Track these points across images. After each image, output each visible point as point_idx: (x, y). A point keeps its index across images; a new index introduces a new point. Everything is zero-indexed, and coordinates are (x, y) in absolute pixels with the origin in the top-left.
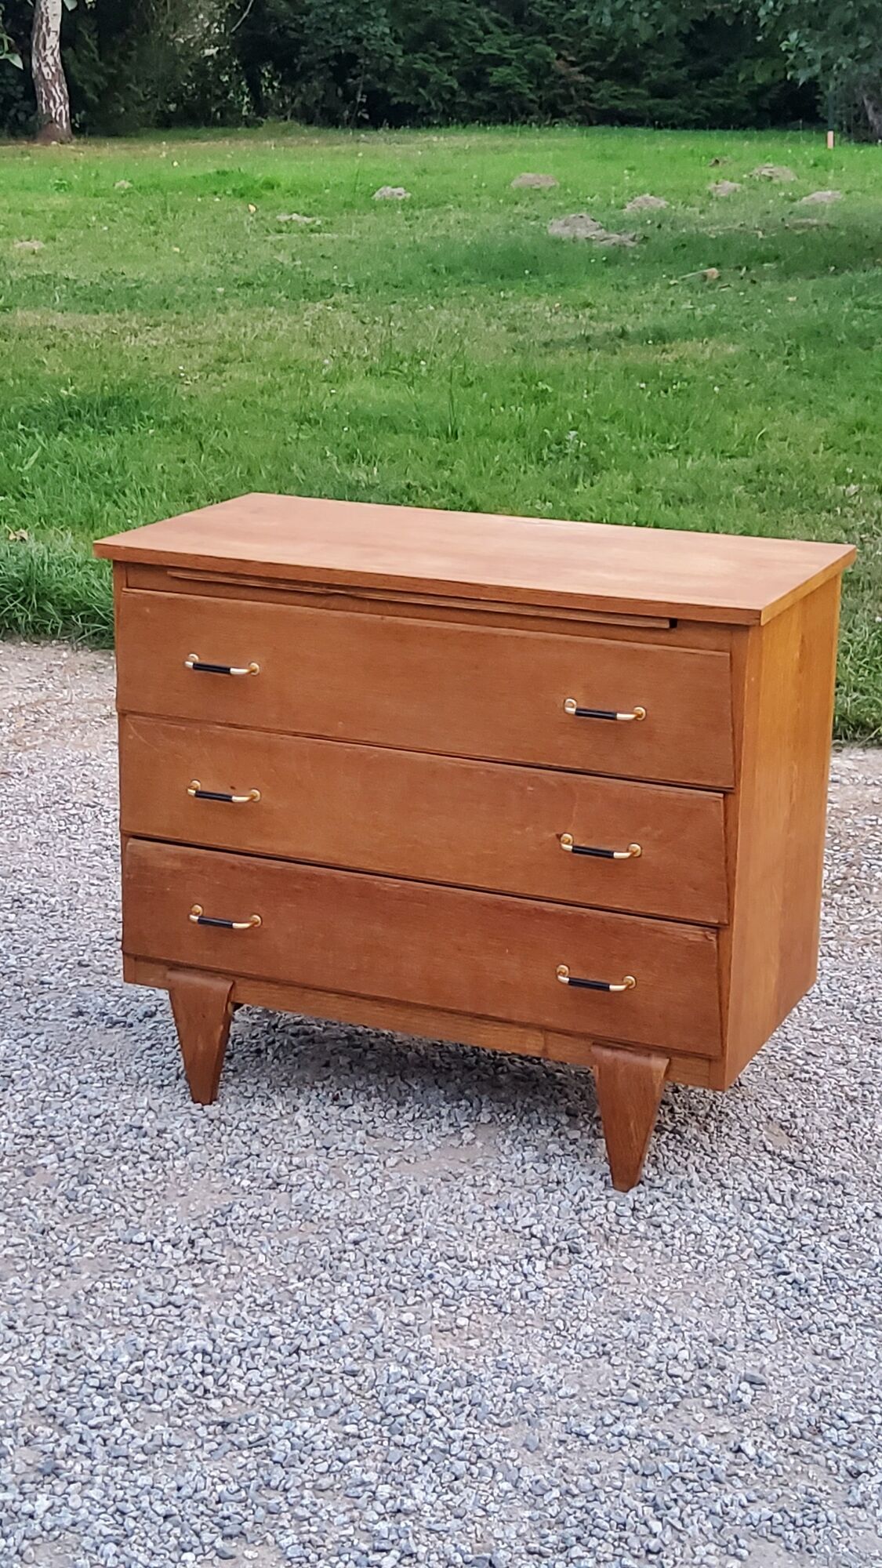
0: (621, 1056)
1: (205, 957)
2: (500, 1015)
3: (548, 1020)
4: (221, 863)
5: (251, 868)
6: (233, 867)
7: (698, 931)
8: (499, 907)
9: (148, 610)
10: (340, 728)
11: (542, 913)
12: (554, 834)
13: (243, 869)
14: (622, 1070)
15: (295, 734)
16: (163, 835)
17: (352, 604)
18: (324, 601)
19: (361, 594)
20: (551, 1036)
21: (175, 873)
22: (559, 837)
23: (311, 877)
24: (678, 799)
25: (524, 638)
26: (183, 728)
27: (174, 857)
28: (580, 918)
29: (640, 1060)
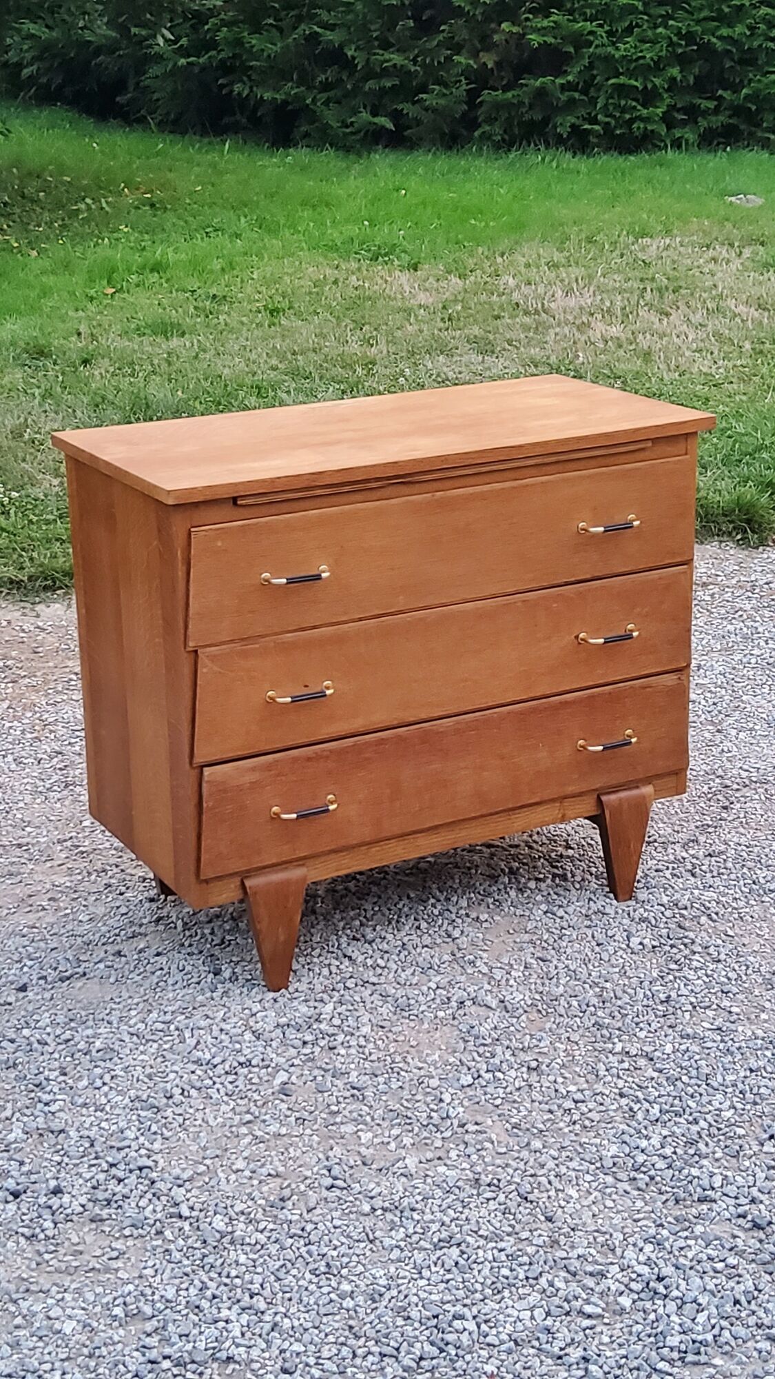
0: (623, 795)
1: (286, 853)
2: (537, 800)
3: (571, 789)
4: (295, 760)
5: (325, 753)
6: (309, 759)
7: (673, 676)
8: (534, 710)
9: (219, 544)
10: (401, 602)
11: (566, 702)
12: (573, 637)
13: (318, 757)
14: (625, 806)
15: (360, 620)
16: (240, 753)
17: (404, 489)
18: (378, 494)
19: (416, 478)
20: (566, 803)
21: (254, 785)
22: (577, 637)
23: (382, 741)
24: (660, 579)
25: (546, 482)
26: (257, 646)
27: (253, 769)
28: (592, 697)
29: (634, 792)
